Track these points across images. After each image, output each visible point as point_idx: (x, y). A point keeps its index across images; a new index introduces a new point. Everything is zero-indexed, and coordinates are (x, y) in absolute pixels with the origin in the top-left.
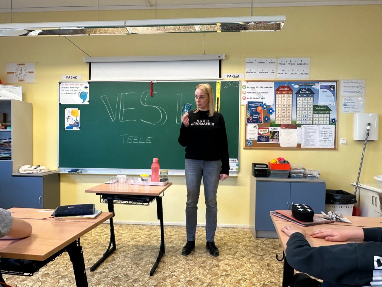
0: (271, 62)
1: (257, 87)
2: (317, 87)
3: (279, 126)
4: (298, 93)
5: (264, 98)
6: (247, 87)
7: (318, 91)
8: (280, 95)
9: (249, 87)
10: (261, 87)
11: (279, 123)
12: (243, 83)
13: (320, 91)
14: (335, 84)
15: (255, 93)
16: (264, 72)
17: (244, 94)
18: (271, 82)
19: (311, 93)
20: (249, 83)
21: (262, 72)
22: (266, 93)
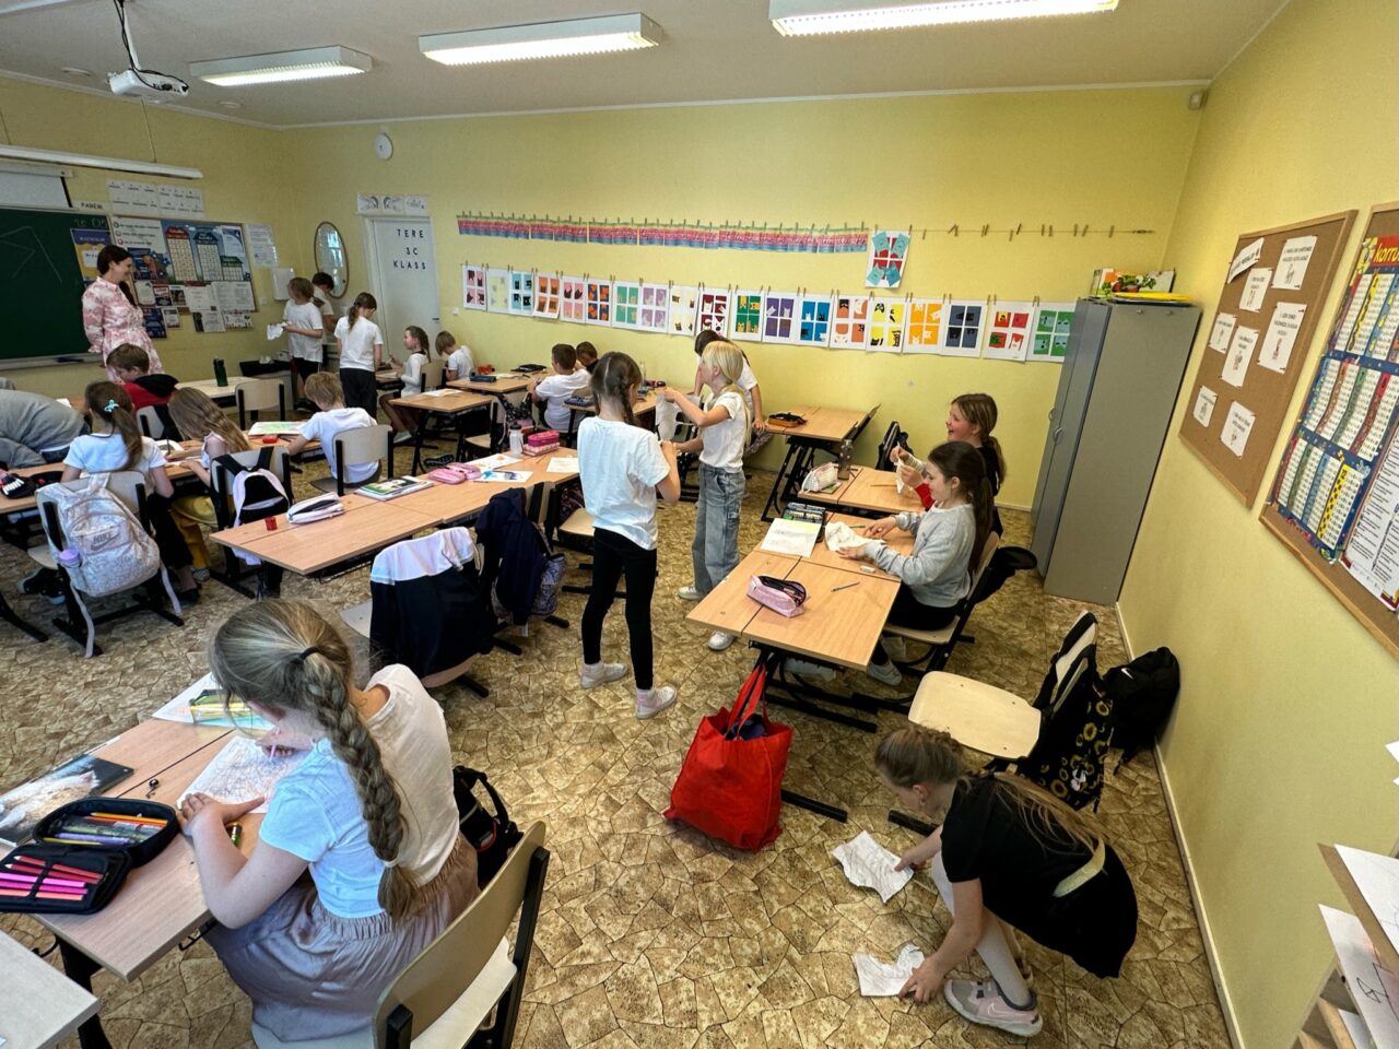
1: (136, 226)
2: (218, 231)
3: (181, 283)
4: (196, 238)
5: (151, 243)
6: (121, 225)
7: (221, 236)
8: (173, 241)
9: (123, 226)
10: (143, 227)
11: (181, 279)
13: (225, 237)
14: (239, 228)
15: (136, 235)
18: (155, 221)
19: (214, 240)
20: (122, 218)
22: (152, 236)
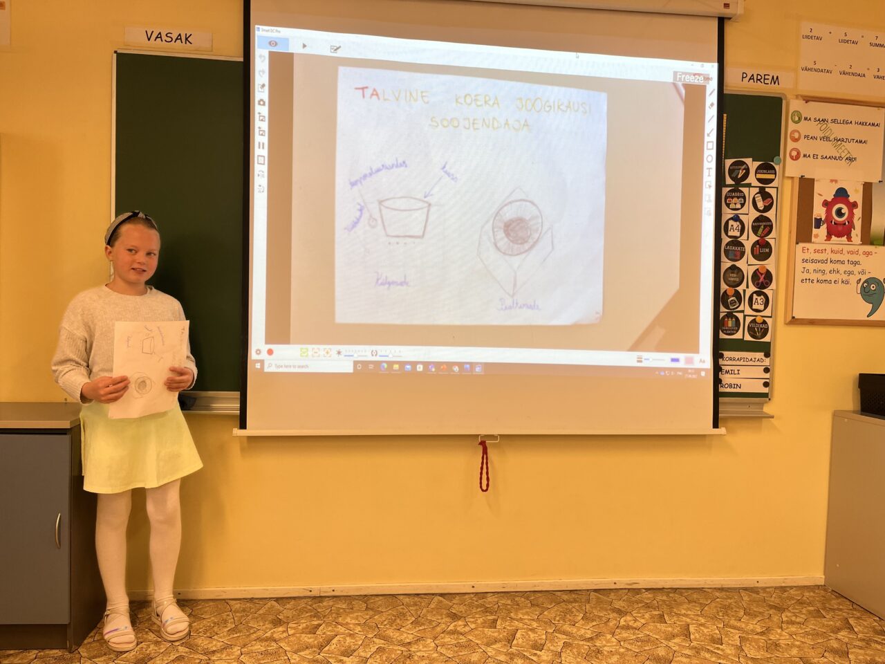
0: (874, 42)
1: (834, 121)
5: (855, 159)
6: (806, 119)
9: (810, 119)
10: (847, 123)
12: (793, 105)
15: (826, 139)
16: (853, 74)
17: (796, 140)
18: (876, 109)
20: (811, 104)
21: (848, 74)
22: (861, 142)
